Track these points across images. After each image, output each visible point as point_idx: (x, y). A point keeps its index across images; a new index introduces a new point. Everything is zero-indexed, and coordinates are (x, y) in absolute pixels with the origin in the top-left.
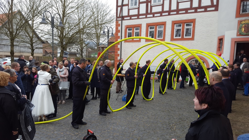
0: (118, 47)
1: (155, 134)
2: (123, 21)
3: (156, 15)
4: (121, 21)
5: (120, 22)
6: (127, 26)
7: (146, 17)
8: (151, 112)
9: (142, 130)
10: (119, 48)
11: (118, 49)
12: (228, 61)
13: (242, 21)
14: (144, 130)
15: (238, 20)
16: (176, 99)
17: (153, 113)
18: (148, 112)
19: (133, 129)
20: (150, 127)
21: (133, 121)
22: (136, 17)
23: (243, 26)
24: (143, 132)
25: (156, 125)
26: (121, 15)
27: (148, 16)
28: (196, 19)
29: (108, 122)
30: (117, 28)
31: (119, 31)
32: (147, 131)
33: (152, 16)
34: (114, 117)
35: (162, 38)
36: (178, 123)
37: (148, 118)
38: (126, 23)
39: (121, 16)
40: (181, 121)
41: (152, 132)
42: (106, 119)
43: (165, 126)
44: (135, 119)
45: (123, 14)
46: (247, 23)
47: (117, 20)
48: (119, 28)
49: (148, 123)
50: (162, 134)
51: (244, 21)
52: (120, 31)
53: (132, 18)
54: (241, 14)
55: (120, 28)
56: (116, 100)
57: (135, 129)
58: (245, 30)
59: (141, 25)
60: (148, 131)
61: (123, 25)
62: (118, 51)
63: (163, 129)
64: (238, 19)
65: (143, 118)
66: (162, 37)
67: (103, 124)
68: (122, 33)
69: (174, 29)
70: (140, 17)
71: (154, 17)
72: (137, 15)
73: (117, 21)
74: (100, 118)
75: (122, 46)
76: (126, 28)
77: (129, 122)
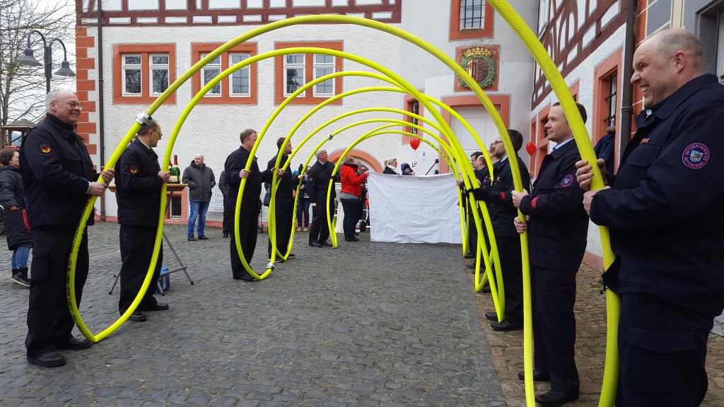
0: (90, 121)
1: (334, 397)
2: (104, 29)
3: (221, 19)
4: (97, 28)
5: (92, 32)
6: (121, 46)
7: (190, 23)
8: (274, 318)
9: (272, 392)
10: (95, 124)
11: (92, 128)
12: (437, 161)
13: (466, 50)
14: (277, 389)
15: (457, 49)
16: (331, 270)
17: (283, 318)
18: (262, 320)
19: (228, 398)
20: (299, 374)
21: (217, 363)
22: (154, 20)
23: (469, 63)
24: (278, 398)
25: (316, 360)
26: (96, 8)
27: (196, 19)
28: (345, 42)
29: (90, 386)
30: (81, 53)
31: (90, 64)
32: (292, 391)
33: (208, 19)
34: (116, 361)
35: (249, 95)
36: (386, 340)
37: (274, 338)
38: (116, 35)
39: (96, 12)
40: (390, 330)
41: (317, 392)
42: (78, 376)
43: (351, 359)
44: (223, 351)
45: (103, 5)
46: (478, 55)
47: (79, 23)
48: (88, 52)
49: (282, 356)
50: (356, 391)
51: (471, 49)
52: (94, 64)
53: (140, 20)
54: (461, 30)
55: (92, 53)
56: (110, 293)
57: (237, 396)
58: (474, 74)
59: (173, 46)
60: (297, 392)
61: (103, 42)
62: (91, 135)
63: (351, 372)
64: (457, 44)
65: (253, 342)
66: (247, 92)
67: (63, 399)
68: (104, 69)
69: (282, 67)
70: (169, 20)
71: (215, 23)
72: (156, 11)
73: (80, 28)
74: (42, 377)
75: (105, 115)
76: (117, 52)
77: (199, 368)
